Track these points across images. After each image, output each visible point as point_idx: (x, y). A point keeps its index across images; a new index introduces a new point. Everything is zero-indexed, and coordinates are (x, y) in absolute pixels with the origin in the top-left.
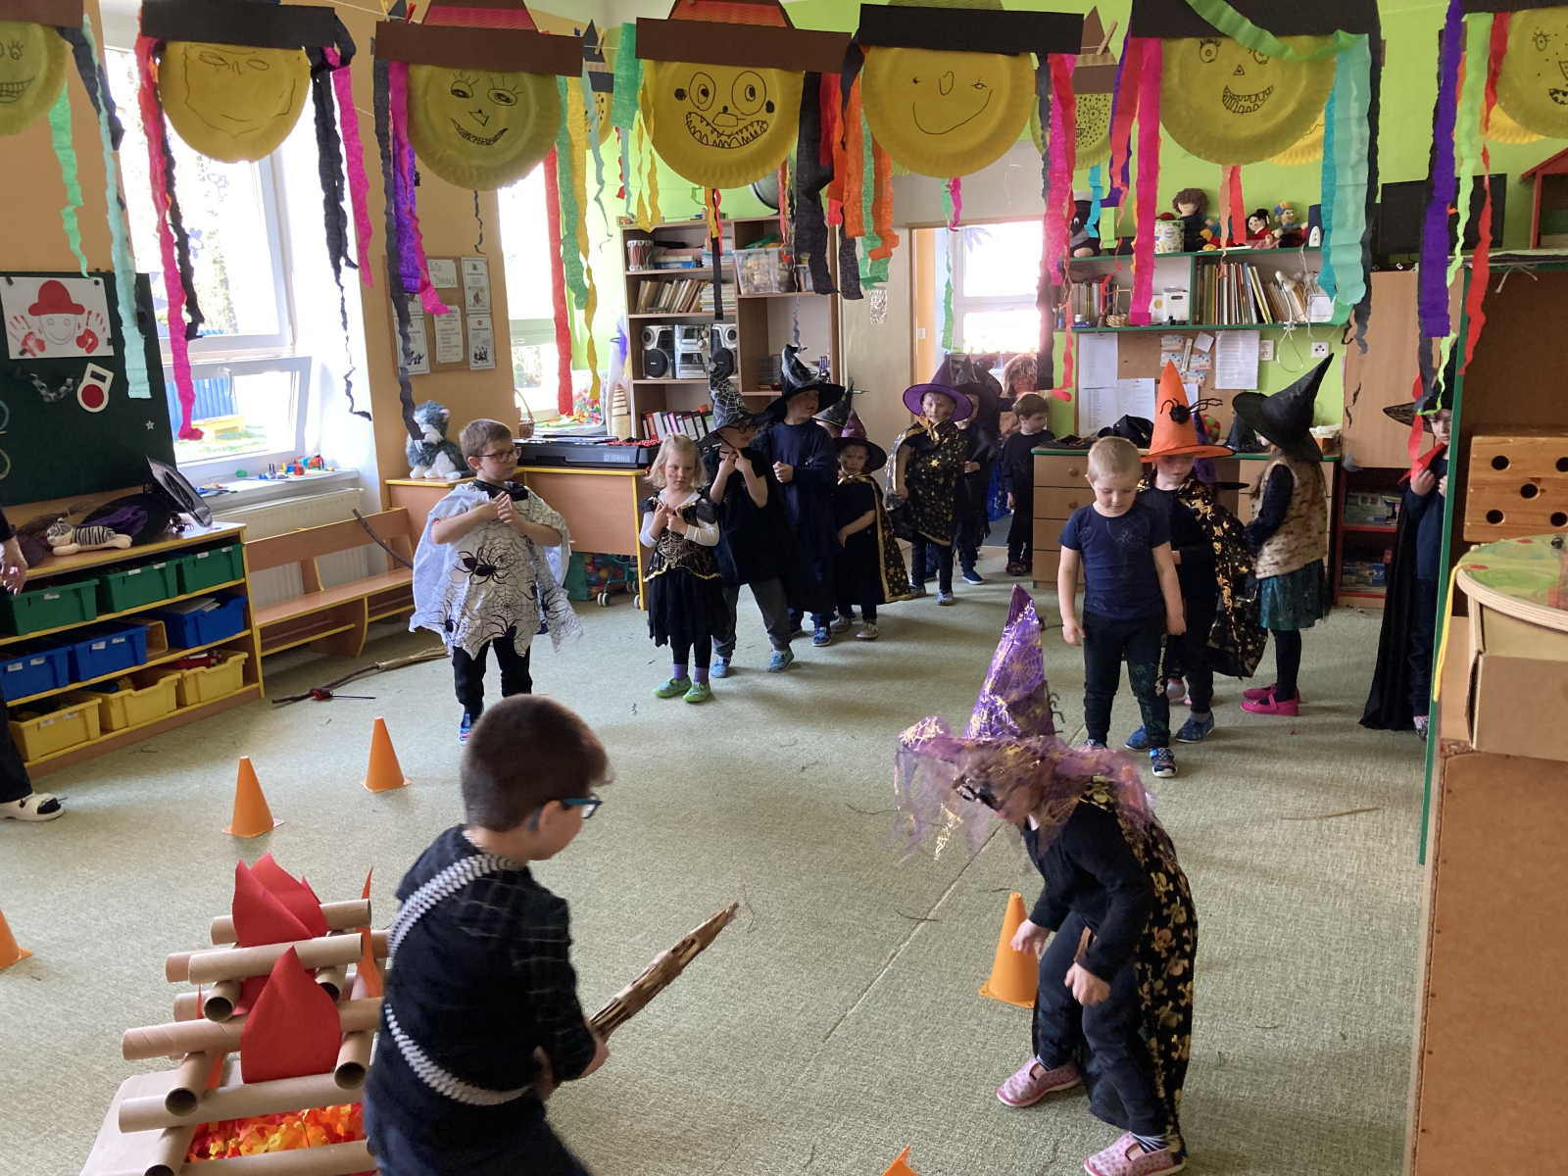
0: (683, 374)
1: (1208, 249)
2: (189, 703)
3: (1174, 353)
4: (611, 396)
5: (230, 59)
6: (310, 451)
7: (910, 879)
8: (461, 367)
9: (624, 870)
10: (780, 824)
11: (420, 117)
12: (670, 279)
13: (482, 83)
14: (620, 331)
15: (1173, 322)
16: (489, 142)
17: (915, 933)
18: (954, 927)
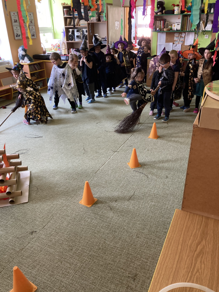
0: (77, 40)
3: (177, 37)
4: (62, 45)
7: (115, 144)
9: (61, 142)
10: (91, 134)
14: (63, 30)
15: (177, 30)
17: (114, 154)
18: (121, 153)
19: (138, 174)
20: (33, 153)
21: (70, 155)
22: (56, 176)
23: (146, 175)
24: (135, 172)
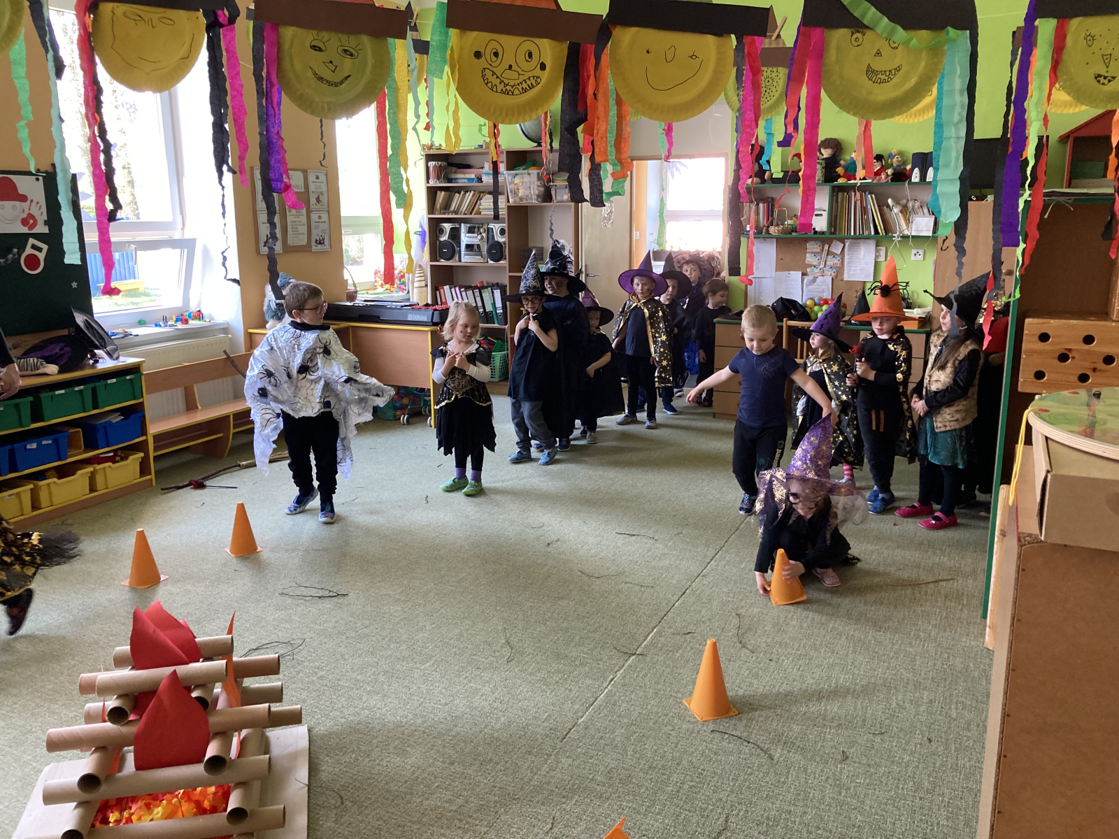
0: (466, 259)
1: (841, 181)
2: (99, 488)
3: (815, 254)
4: (414, 273)
5: (146, 16)
6: (193, 307)
7: (624, 625)
8: (306, 249)
9: (417, 616)
10: (531, 584)
11: (286, 64)
12: (458, 190)
13: (333, 41)
14: (421, 227)
15: (816, 232)
16: (336, 85)
17: (627, 664)
18: (655, 660)
19: (729, 743)
20: (314, 655)
21: (457, 667)
22: (408, 749)
23: (762, 750)
24: (717, 735)
